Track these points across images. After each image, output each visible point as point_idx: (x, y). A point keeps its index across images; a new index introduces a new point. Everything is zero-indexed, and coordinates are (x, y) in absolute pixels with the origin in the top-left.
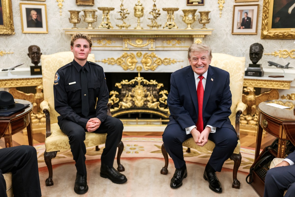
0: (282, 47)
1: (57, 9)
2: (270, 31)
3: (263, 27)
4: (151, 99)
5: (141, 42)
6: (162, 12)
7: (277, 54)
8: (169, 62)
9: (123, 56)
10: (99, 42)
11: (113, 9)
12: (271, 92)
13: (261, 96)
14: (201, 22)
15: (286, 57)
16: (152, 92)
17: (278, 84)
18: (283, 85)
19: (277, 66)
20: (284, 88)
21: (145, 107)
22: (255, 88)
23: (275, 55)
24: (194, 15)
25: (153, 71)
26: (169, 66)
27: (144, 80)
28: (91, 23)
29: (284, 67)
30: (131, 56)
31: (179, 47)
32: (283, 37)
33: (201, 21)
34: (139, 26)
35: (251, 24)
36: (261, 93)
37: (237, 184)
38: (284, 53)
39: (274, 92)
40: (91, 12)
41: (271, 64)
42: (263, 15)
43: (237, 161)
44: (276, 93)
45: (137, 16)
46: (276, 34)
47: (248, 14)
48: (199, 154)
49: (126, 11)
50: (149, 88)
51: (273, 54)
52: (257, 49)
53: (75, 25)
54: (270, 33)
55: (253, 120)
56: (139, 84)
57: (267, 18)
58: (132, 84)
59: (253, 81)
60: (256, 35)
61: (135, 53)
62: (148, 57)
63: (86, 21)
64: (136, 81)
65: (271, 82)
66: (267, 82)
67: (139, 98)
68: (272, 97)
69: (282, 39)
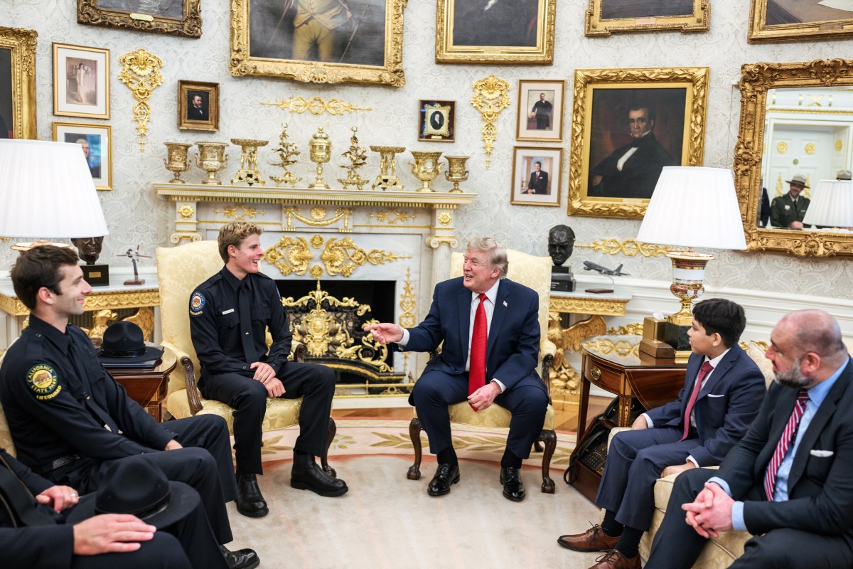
0: (607, 232)
1: (135, 137)
2: (584, 201)
3: (571, 193)
4: (345, 339)
5: (322, 214)
6: (370, 154)
7: (599, 247)
8: (382, 259)
9: (281, 244)
10: (227, 212)
11: (264, 144)
12: (592, 321)
13: (573, 329)
14: (450, 178)
15: (615, 252)
16: (347, 325)
17: (603, 306)
18: (613, 307)
19: (600, 271)
20: (615, 314)
21: (330, 357)
22: (561, 314)
23: (596, 248)
24: (436, 163)
25: (348, 276)
26: (380, 265)
27: (330, 298)
28: (215, 171)
29: (613, 272)
30: (298, 244)
31: (403, 227)
32: (610, 214)
33: (451, 175)
34: (319, 181)
35: (549, 184)
36: (571, 324)
37: (550, 485)
38: (612, 244)
39: (597, 322)
40: (216, 147)
41: (590, 266)
42: (571, 170)
43: (550, 443)
44: (601, 323)
45: (317, 159)
46: (597, 207)
47: (542, 165)
48: (467, 445)
49: (294, 148)
50: (338, 315)
51: (592, 245)
52: (564, 238)
53: (177, 174)
54: (584, 205)
55: (557, 377)
56: (319, 306)
57: (579, 175)
58: (303, 305)
59: (557, 301)
60: (559, 207)
61: (307, 238)
62: (335, 248)
63: (205, 167)
64: (310, 299)
65: (592, 303)
66: (583, 302)
67: (318, 336)
68: (593, 331)
69: (608, 218)
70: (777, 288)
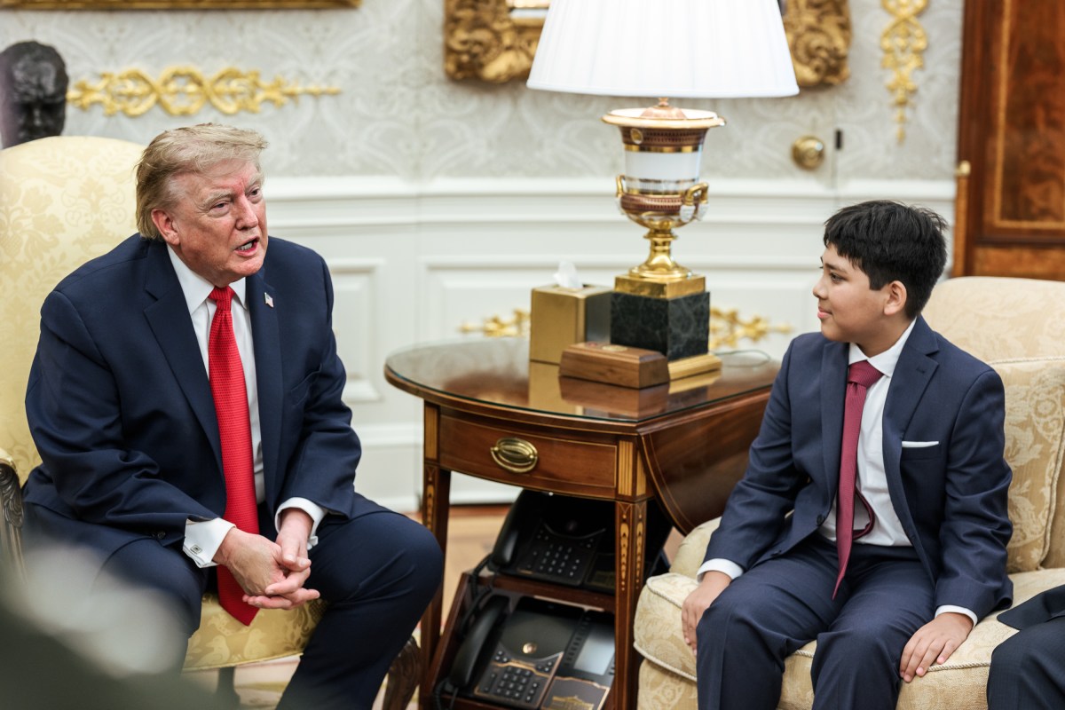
0: (112, 52)
7: (95, 97)
15: (142, 107)
23: (85, 102)
38: (130, 87)
69: (112, 11)
70: (564, 168)
